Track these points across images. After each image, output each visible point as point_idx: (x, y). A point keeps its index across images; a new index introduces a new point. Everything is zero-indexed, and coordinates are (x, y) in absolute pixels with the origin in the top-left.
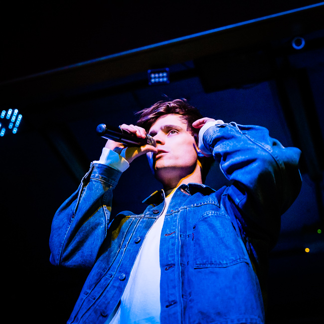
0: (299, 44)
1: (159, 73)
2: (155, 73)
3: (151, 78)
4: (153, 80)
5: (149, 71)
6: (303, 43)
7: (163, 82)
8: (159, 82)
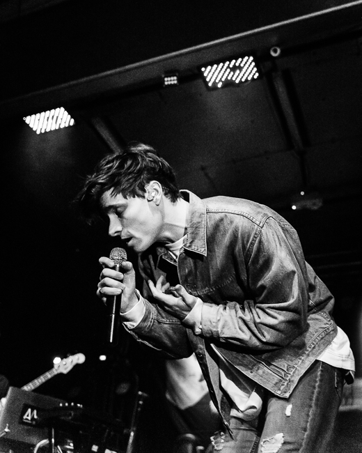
0: (275, 51)
1: (170, 77)
2: (167, 77)
3: (164, 81)
4: (166, 83)
5: (163, 76)
6: (279, 51)
7: (174, 84)
8: (171, 84)
